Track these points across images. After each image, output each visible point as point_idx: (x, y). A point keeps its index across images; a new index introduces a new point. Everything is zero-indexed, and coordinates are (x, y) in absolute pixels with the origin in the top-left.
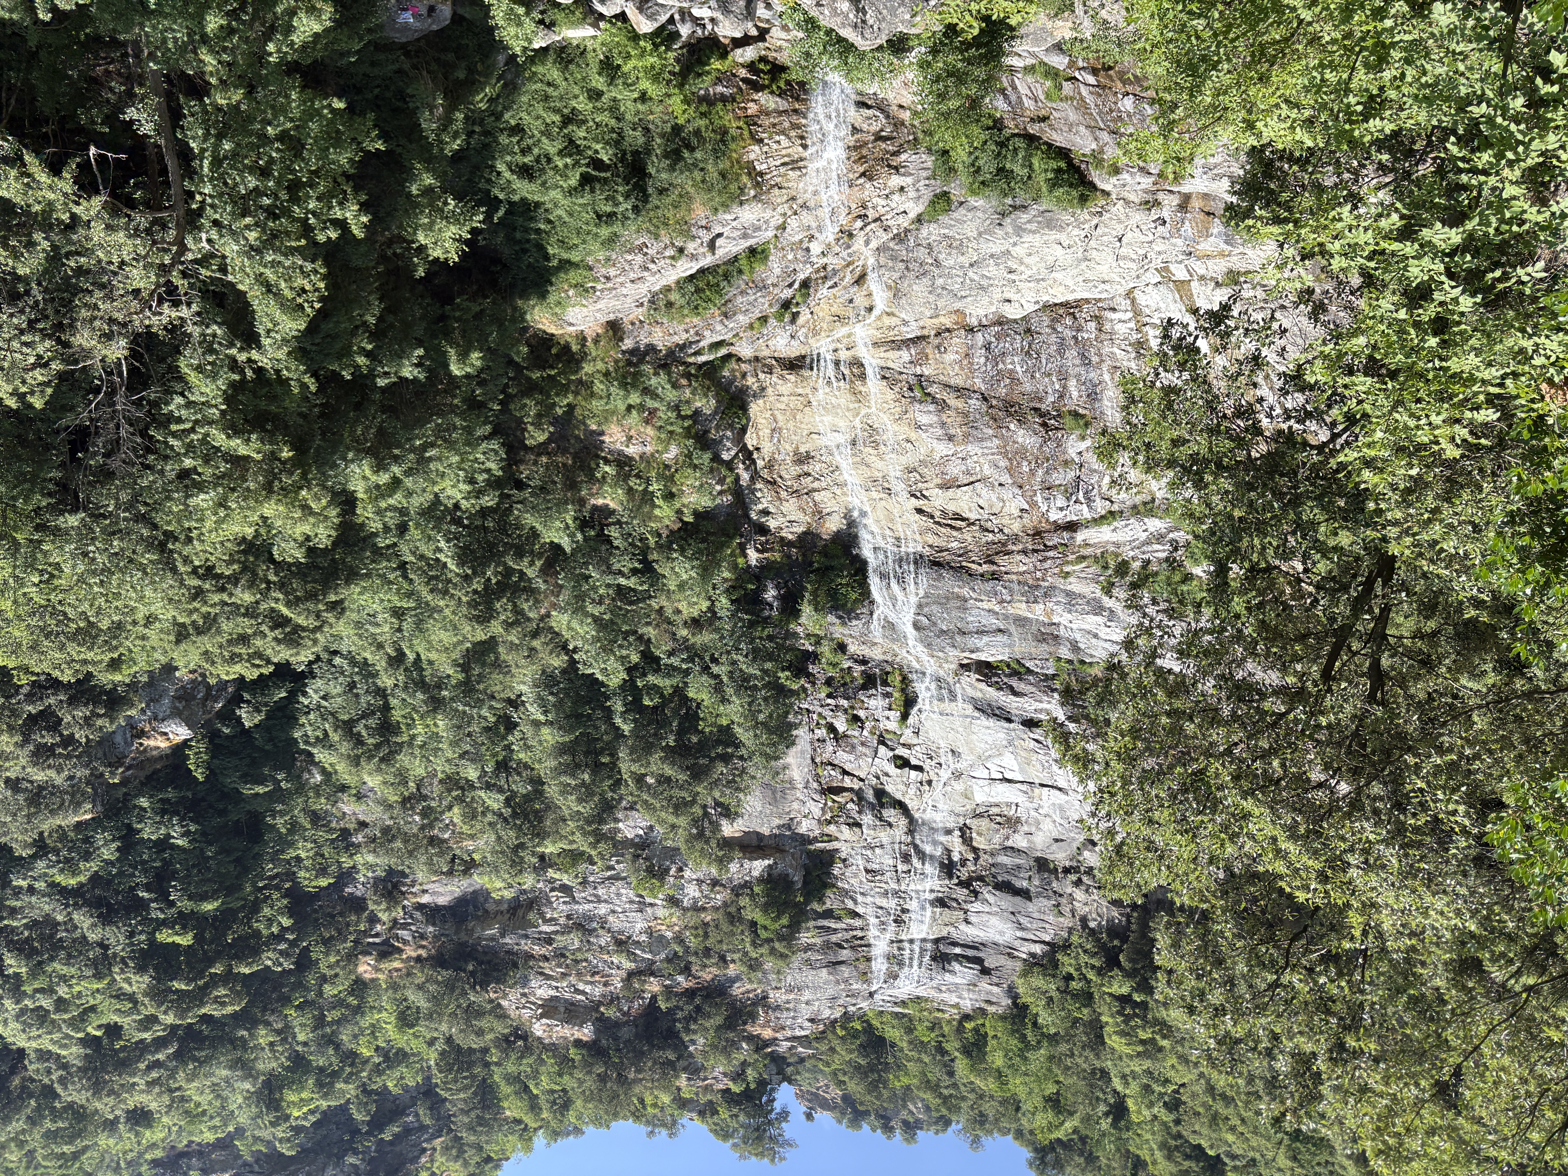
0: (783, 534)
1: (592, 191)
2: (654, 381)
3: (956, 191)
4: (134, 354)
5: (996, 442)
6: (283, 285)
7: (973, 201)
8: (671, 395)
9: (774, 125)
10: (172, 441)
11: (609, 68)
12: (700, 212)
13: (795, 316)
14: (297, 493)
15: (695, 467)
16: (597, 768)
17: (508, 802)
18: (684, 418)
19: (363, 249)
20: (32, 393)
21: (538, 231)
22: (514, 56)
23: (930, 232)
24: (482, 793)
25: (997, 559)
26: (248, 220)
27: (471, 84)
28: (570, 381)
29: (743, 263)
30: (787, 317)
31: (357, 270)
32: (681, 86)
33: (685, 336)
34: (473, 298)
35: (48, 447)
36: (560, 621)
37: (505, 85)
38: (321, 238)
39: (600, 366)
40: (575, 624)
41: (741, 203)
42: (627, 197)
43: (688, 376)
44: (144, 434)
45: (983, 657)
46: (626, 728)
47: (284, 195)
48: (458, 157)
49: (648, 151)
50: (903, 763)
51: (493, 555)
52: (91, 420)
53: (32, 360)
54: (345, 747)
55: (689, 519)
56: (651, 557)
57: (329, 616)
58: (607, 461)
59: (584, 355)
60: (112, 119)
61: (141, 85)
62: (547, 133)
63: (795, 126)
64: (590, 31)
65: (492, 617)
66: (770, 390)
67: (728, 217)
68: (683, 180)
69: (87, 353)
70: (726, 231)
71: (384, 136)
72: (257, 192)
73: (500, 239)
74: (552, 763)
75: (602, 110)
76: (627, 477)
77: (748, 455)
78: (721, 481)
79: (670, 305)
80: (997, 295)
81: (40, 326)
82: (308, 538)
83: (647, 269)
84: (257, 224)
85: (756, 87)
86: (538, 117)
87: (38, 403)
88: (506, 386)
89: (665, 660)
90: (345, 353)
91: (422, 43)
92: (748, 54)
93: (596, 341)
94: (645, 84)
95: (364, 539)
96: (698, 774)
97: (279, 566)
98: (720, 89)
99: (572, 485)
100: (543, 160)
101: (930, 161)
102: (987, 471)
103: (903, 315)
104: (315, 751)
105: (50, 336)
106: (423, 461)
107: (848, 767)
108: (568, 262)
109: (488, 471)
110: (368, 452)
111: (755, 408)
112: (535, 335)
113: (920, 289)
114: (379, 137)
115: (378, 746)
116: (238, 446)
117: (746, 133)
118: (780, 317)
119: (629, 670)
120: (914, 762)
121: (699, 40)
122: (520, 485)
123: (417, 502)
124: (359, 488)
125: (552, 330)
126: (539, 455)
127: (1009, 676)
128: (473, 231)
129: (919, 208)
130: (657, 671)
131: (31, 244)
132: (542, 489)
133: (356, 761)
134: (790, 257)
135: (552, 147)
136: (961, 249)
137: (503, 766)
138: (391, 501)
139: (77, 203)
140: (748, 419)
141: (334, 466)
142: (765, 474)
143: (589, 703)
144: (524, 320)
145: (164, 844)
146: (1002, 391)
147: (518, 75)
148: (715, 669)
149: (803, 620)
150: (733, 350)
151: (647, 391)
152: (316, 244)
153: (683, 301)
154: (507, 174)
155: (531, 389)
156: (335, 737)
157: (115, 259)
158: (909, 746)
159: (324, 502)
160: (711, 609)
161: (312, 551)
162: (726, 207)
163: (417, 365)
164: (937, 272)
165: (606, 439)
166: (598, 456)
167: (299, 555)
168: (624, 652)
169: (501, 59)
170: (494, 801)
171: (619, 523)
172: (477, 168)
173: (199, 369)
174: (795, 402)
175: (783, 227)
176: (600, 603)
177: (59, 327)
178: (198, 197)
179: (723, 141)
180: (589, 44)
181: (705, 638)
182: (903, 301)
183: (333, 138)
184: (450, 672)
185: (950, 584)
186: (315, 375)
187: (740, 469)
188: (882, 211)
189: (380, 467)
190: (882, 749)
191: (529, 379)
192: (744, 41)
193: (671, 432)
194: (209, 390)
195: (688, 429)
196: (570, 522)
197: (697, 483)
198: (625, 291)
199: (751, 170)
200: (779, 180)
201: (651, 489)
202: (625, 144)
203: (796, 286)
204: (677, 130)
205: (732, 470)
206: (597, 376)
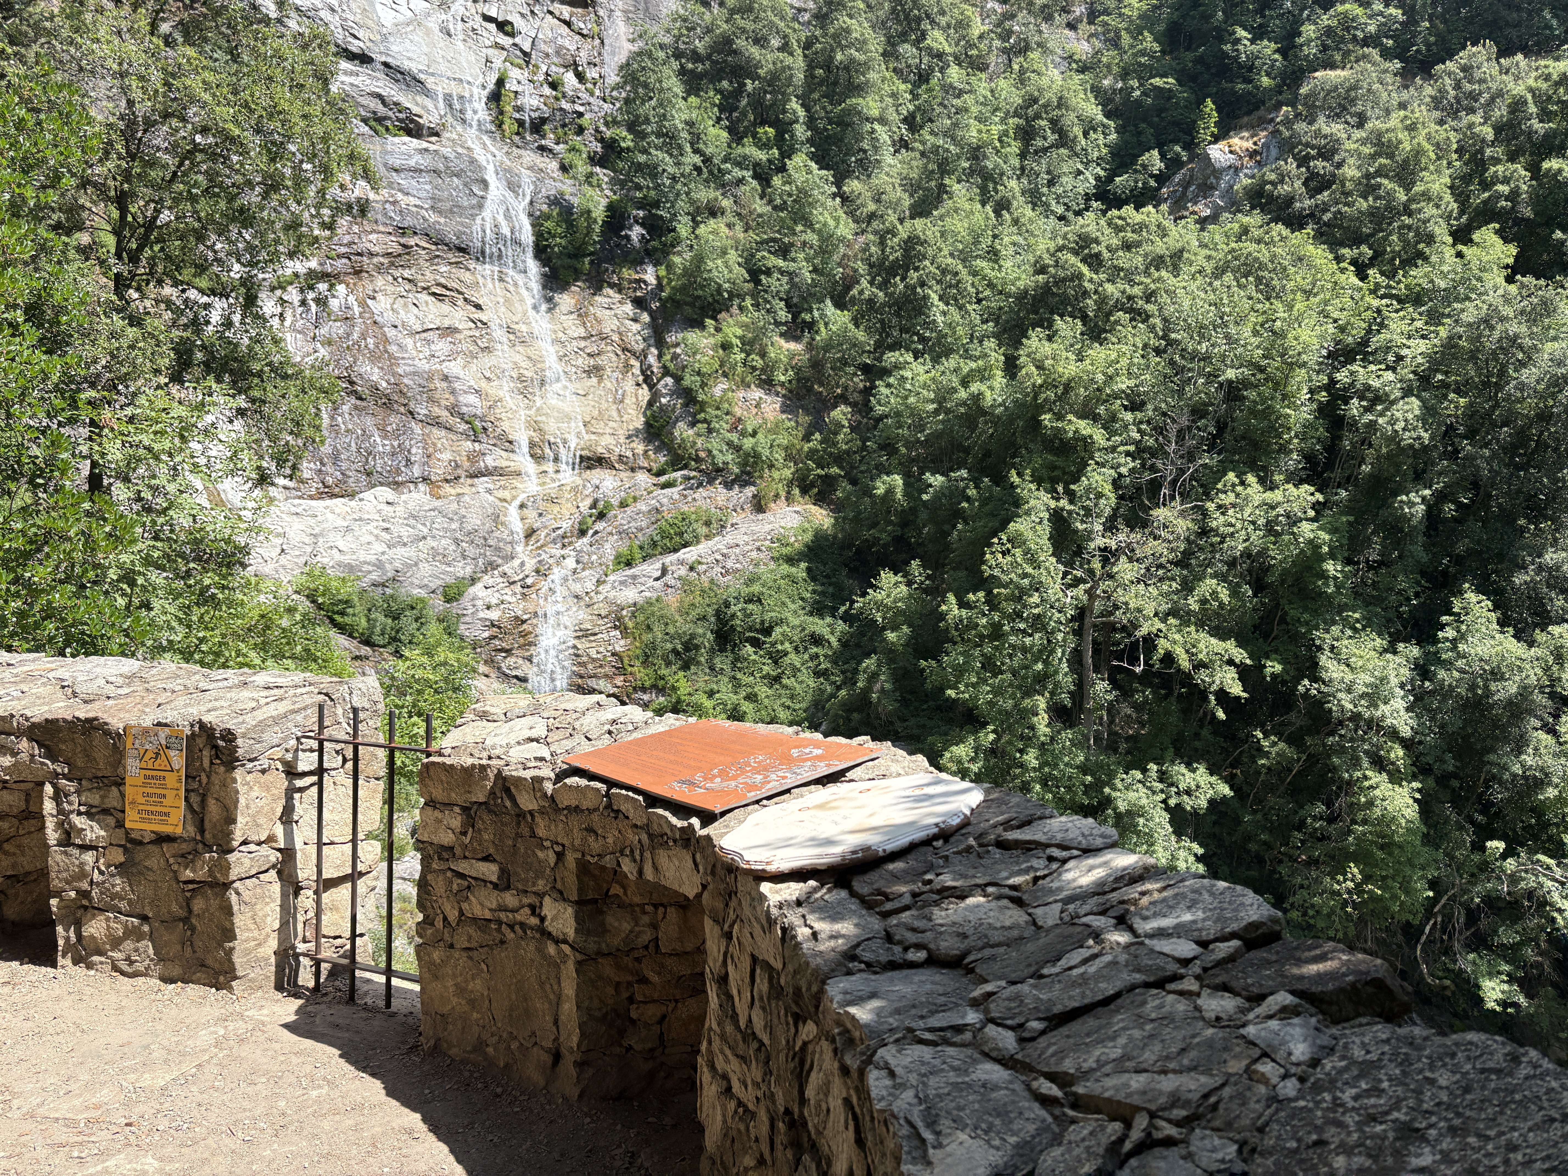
0: (618, 296)
1: (762, 622)
2: (729, 457)
3: (438, 604)
5: (400, 371)
6: (1020, 559)
7: (423, 593)
8: (714, 443)
9: (601, 666)
10: (1137, 436)
12: (673, 599)
13: (594, 506)
14: (1045, 381)
15: (699, 373)
16: (828, 65)
17: (923, 35)
18: (705, 421)
19: (950, 586)
20: (1234, 485)
21: (813, 592)
23: (463, 570)
24: (948, 50)
25: (400, 250)
26: (1036, 611)
27: (849, 706)
28: (805, 462)
29: (638, 555)
30: (601, 505)
33: (697, 495)
34: (876, 540)
36: (845, 229)
37: (823, 707)
38: (981, 594)
39: (776, 475)
40: (832, 223)
41: (635, 604)
42: (733, 616)
43: (698, 460)
45: (415, 143)
46: (794, 105)
47: (1006, 629)
48: (867, 654)
49: (712, 651)
50: (503, 26)
51: (896, 303)
53: (1229, 512)
54: (1069, 120)
55: (709, 322)
56: (751, 286)
57: (1048, 261)
58: (782, 385)
59: (789, 485)
60: (1126, 693)
62: (795, 671)
63: (582, 665)
65: (905, 242)
66: (622, 439)
67: (648, 594)
68: (683, 626)
70: (651, 583)
71: (920, 671)
73: (846, 588)
74: (872, 76)
75: (747, 685)
76: (765, 369)
77: (647, 379)
78: (675, 357)
79: (708, 523)
80: (400, 510)
81: (1216, 539)
82: (1050, 339)
83: (724, 555)
84: (1030, 608)
86: (801, 682)
88: (860, 462)
89: (747, 174)
90: (984, 501)
93: (777, 496)
94: (708, 703)
95: (1002, 331)
96: (725, 44)
97: (1080, 315)
99: (816, 364)
100: (801, 649)
101: (462, 629)
102: (409, 342)
103: (491, 498)
104: (1100, 117)
106: (939, 400)
107: (565, 30)
108: (791, 565)
109: (889, 386)
110: (985, 412)
111: (639, 422)
112: (829, 505)
113: (474, 521)
114: (924, 670)
115: (1038, 116)
116: (1084, 427)
117: (626, 661)
118: (608, 506)
119: (782, 169)
120: (492, 27)
122: (866, 369)
123: (951, 362)
124: (999, 379)
125: (814, 509)
126: (842, 396)
127: (386, 118)
128: (864, 594)
129: (472, 590)
130: (757, 165)
132: (844, 363)
133: (1061, 103)
134: (594, 557)
135: (793, 658)
136: (434, 553)
137: (923, 78)
138: (973, 365)
140: (645, 414)
141: (1013, 402)
142: (633, 360)
143: (828, 137)
144: (836, 519)
145: (1258, 34)
146: (394, 420)
148: (697, 159)
149: (604, 202)
150: (655, 480)
151: (738, 449)
152: (986, 590)
153: (695, 526)
154: (832, 639)
155: (840, 458)
156: (1077, 131)
157: (1142, 587)
158: (497, 46)
159: (1026, 371)
160: (696, 224)
161: (1048, 325)
162: (649, 603)
163: (929, 485)
164: (458, 535)
165: (780, 407)
166: (789, 390)
167: (1059, 323)
168: (787, 188)
170: (937, 39)
171: (777, 324)
173: (1099, 496)
174: (599, 427)
175: (599, 582)
176: (804, 243)
178: (1070, 630)
179: (647, 656)
181: (704, 194)
182: (490, 511)
183: (959, 670)
184: (956, 187)
185: (449, 228)
186: (1010, 484)
187: (656, 366)
188: (507, 590)
189: (977, 398)
190: (527, 47)
191: (841, 468)
193: (718, 408)
194: (1097, 477)
195: (702, 410)
196: (823, 329)
197: (698, 357)
198: (746, 538)
199: (624, 631)
200: (600, 622)
201: (743, 355)
202: (731, 657)
203: (591, 532)
204: (685, 667)
205: (664, 367)
206: (780, 465)
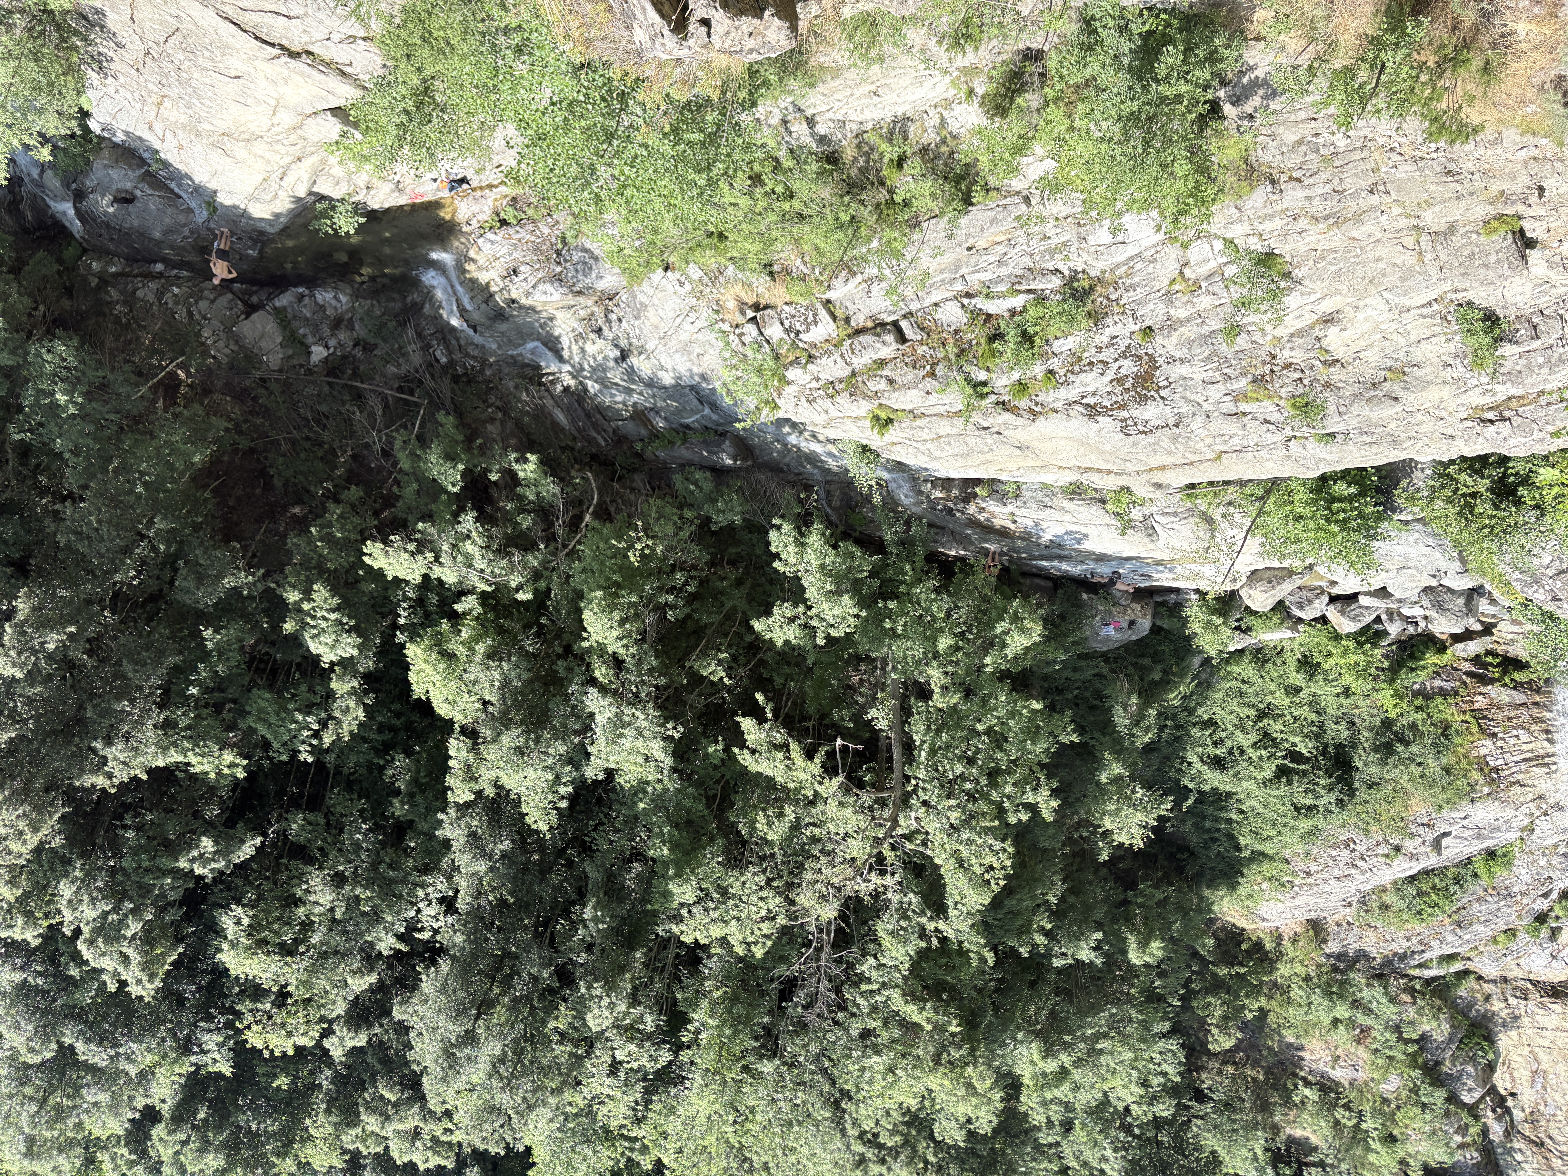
1: (1290, 783)
2: (1366, 993)
4: (842, 916)
6: (974, 861)
8: (1389, 1011)
9: (1510, 719)
10: (860, 1001)
11: (1308, 665)
12: (1419, 808)
13: (1555, 933)
14: (963, 1069)
15: (1424, 1106)
18: (1407, 1042)
19: (1051, 831)
20: (756, 943)
21: (1229, 821)
22: (1209, 660)
26: (952, 802)
27: (1166, 684)
28: (1262, 983)
29: (1479, 866)
30: (1545, 932)
31: (1044, 850)
32: (1392, 680)
33: (1406, 944)
34: (1157, 885)
35: (762, 994)
37: (1199, 684)
38: (1012, 819)
39: (1299, 968)
41: (1472, 801)
42: (1330, 790)
43: (1412, 991)
44: (838, 991)
47: (984, 781)
48: (1149, 748)
49: (1354, 745)
52: (800, 972)
53: (763, 913)
58: (1307, 1083)
59: (1279, 955)
60: (857, 717)
61: (883, 690)
62: (1241, 726)
63: (1535, 720)
64: (1289, 634)
66: (1525, 1020)
67: (1455, 814)
68: (1399, 775)
69: (806, 912)
70: (1455, 830)
71: (1080, 729)
72: (963, 777)
73: (1188, 826)
75: (1300, 705)
76: (1333, 1106)
77: (1500, 1102)
78: (1463, 1130)
79: (1385, 907)
81: (775, 884)
82: (969, 1121)
83: (1355, 866)
84: (958, 806)
85: (1484, 680)
86: (1232, 712)
87: (759, 952)
88: (1189, 980)
90: (1025, 930)
91: (1122, 651)
92: (1474, 647)
93: (1294, 941)
94: (1348, 680)
95: (1027, 1132)
97: (939, 1145)
98: (1438, 683)
99: (1264, 1107)
100: (1236, 752)
105: (779, 893)
106: (1094, 1053)
108: (1262, 853)
109: (1165, 1074)
110: (1038, 1034)
111: (1505, 1041)
112: (1223, 928)
114: (1074, 731)
116: (912, 1012)
117: (1474, 728)
118: (1534, 932)
121: (1411, 637)
122: (1200, 1097)
123: (1085, 1099)
124: (1025, 1073)
125: (1242, 923)
126: (1225, 1063)
128: (1160, 819)
131: (781, 815)
132: (1227, 1105)
135: (1246, 740)
138: (1057, 1093)
139: (821, 783)
140: (1497, 1054)
141: (1003, 1045)
142: (1526, 1129)
144: (1210, 911)
147: (1212, 674)
150: (1470, 965)
151: (1356, 1004)
152: (1008, 825)
153: (1401, 905)
154: (1198, 765)
155: (1217, 986)
157: (842, 832)
159: (988, 1083)
161: (972, 1135)
162: (1452, 803)
163: (1095, 949)
165: (1306, 1055)
166: (1295, 1075)
167: (958, 1137)
169: (1196, 661)
171: (1322, 1164)
172: (1168, 758)
173: (893, 933)
175: (1530, 829)
177: (790, 886)
178: (913, 782)
179: (1447, 737)
180: (1287, 646)
183: (1033, 733)
186: (994, 949)
187: (1489, 1119)
189: (1048, 1053)
191: (1215, 975)
192: (1467, 635)
193: (1391, 1058)
194: (898, 956)
195: (1413, 1056)
196: (1259, 1152)
197: (1427, 1128)
198: (1328, 888)
199: (1482, 765)
200: (1520, 777)
201: (1364, 1126)
202: (1327, 738)
203: (1554, 896)
204: (1387, 724)
205: (1476, 1117)
206: (1296, 980)
